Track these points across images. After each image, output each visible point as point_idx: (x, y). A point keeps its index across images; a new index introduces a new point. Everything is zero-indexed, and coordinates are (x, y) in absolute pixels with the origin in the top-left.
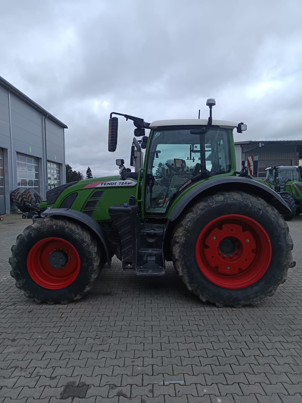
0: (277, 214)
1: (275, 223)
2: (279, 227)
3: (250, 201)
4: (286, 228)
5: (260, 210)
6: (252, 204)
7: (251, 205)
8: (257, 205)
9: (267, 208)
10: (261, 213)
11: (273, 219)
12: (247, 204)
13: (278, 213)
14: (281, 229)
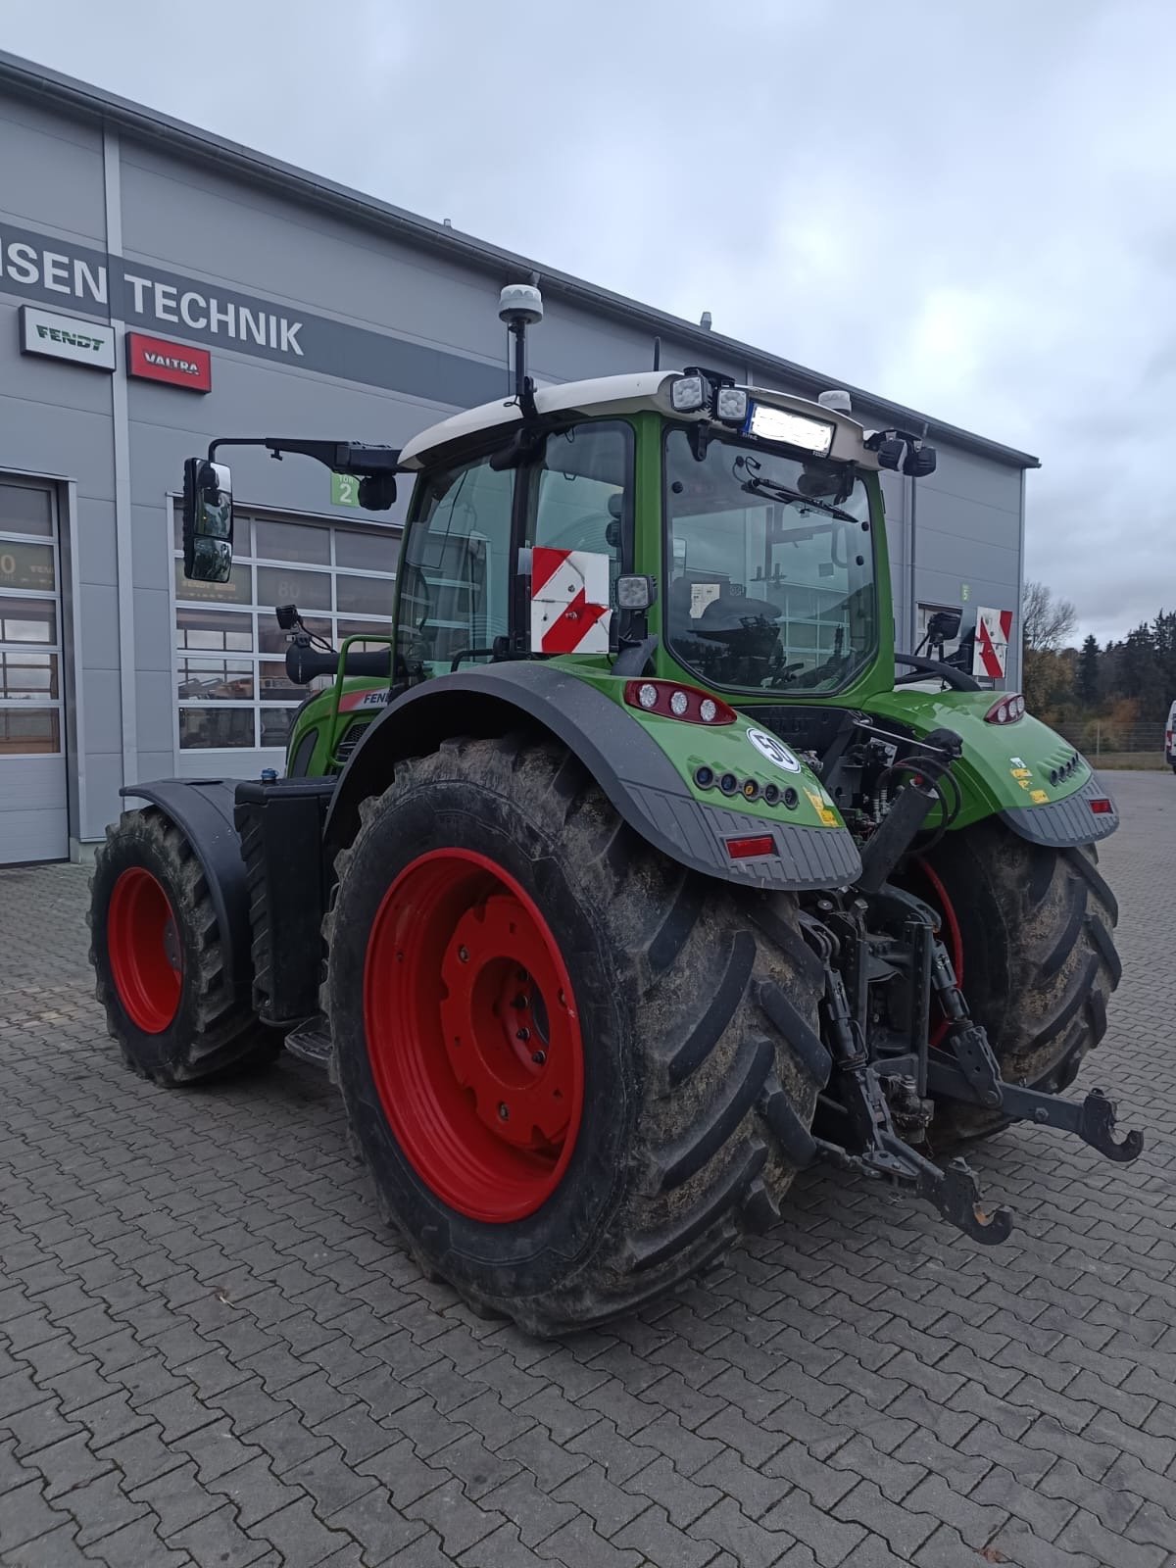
0: (601, 867)
1: (590, 920)
2: (603, 945)
3: (508, 789)
4: (637, 960)
5: (533, 835)
6: (514, 806)
7: (505, 810)
8: (525, 814)
9: (565, 833)
10: (537, 854)
11: (579, 896)
12: (494, 800)
13: (605, 866)
14: (616, 959)
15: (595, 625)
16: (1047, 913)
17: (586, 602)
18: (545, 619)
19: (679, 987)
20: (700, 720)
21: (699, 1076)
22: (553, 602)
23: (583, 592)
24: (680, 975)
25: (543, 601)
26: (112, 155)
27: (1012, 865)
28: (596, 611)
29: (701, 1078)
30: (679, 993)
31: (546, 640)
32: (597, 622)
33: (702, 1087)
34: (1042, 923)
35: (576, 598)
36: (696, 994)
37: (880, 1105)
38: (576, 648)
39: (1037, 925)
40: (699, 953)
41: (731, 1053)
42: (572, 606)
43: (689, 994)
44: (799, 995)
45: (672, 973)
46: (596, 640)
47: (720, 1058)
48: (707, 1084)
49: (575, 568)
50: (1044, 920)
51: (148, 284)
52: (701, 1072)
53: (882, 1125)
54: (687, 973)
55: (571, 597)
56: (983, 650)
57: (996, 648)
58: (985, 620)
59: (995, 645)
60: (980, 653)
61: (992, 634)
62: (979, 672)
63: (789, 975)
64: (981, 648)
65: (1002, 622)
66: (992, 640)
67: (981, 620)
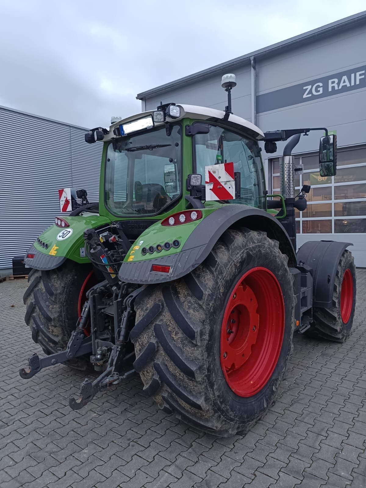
18: (62, 205)
20: (62, 227)
22: (63, 201)
23: (67, 197)
25: (61, 201)
31: (62, 209)
32: (70, 203)
42: (66, 201)
44: (44, 296)
49: (65, 192)
55: (65, 199)
56: (213, 187)
57: (225, 184)
58: (213, 172)
59: (224, 183)
60: (210, 189)
61: (220, 177)
62: (211, 199)
63: (44, 290)
64: (211, 186)
65: (226, 170)
66: (220, 180)
67: (209, 172)
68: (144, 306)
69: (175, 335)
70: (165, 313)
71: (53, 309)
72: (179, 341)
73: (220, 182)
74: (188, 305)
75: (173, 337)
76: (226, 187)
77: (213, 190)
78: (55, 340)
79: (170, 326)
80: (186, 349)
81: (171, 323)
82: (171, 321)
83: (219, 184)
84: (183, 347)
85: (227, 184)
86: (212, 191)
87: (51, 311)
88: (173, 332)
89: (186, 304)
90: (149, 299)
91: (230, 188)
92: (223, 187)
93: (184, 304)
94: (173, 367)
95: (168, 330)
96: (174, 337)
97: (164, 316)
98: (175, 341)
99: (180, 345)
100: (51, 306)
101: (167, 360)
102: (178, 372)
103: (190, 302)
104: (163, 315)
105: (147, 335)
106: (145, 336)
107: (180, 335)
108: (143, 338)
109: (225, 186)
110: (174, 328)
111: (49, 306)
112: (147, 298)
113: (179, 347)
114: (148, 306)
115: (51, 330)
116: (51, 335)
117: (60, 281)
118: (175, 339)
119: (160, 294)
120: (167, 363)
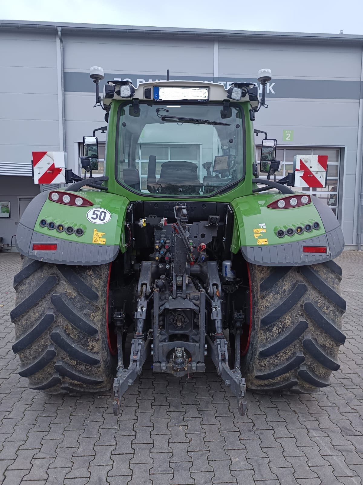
15: (59, 174)
16: (271, 297)
17: (55, 167)
18: (39, 173)
19: (22, 290)
20: (75, 205)
21: (23, 319)
22: (42, 168)
23: (54, 164)
24: (24, 286)
25: (38, 168)
26: (216, 47)
27: (261, 273)
28: (59, 170)
29: (24, 320)
30: (22, 292)
31: (40, 180)
32: (60, 173)
33: (24, 323)
34: (267, 300)
35: (51, 166)
36: (27, 293)
37: (137, 354)
38: (52, 182)
39: (265, 301)
40: (34, 280)
41: (37, 314)
42: (49, 169)
43: (25, 292)
44: (77, 302)
45: (22, 285)
46: (60, 179)
47: (32, 315)
48: (26, 322)
49: (50, 157)
50: (269, 299)
51: (225, 83)
52: (24, 318)
53: (135, 361)
54: (27, 286)
55: (49, 166)
56: (303, 175)
57: (316, 174)
58: (304, 161)
59: (315, 172)
60: (300, 176)
61: (311, 167)
62: (300, 185)
63: (75, 294)
64: (302, 174)
65: (319, 161)
66: (311, 170)
67: (301, 161)
68: (279, 289)
69: (326, 310)
70: (310, 292)
71: (95, 318)
72: (331, 313)
73: (311, 171)
74: (332, 281)
75: (324, 312)
76: (317, 176)
77: (304, 177)
78: (97, 359)
79: (319, 302)
80: (337, 320)
81: (320, 300)
82: (319, 297)
83: (310, 172)
84: (335, 318)
85: (318, 174)
86: (302, 179)
87: (93, 320)
88: (324, 307)
89: (329, 280)
90: (283, 281)
91: (320, 177)
92: (313, 176)
93: (328, 280)
94: (323, 339)
95: (318, 307)
96: (326, 311)
97: (310, 295)
98: (327, 315)
99: (333, 317)
100: (93, 314)
101: (317, 335)
102: (328, 342)
103: (332, 278)
104: (308, 294)
105: (290, 317)
106: (287, 318)
107: (332, 308)
108: (285, 320)
109: (315, 175)
110: (324, 304)
111: (90, 314)
112: (281, 280)
113: (331, 319)
114: (285, 288)
115: (90, 346)
116: (91, 354)
117: (98, 279)
118: (327, 313)
119: (295, 275)
120: (316, 337)
